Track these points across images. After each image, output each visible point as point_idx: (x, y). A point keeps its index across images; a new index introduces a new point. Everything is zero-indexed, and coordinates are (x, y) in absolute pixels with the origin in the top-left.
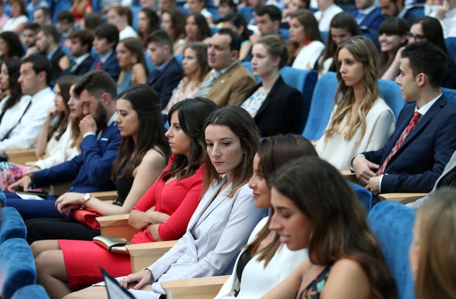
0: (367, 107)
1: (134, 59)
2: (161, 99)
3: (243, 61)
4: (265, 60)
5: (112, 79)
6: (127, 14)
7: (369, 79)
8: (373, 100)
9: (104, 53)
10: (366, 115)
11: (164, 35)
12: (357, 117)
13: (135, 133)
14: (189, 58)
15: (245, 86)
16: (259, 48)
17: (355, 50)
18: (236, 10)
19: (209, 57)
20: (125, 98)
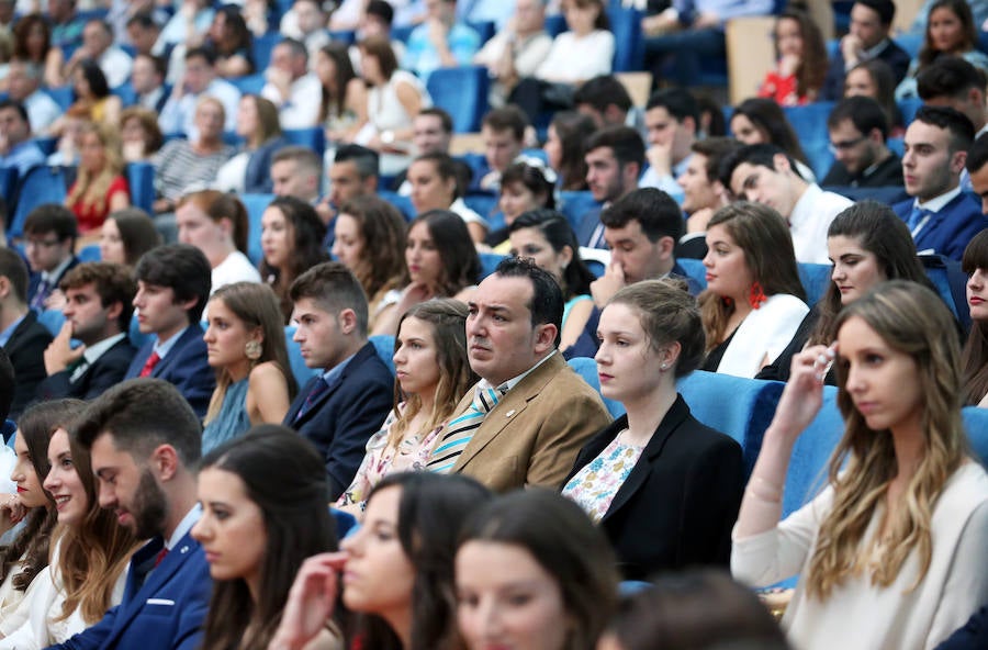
0: (934, 487)
1: (253, 348)
2: (330, 467)
3: (569, 354)
4: (635, 351)
5: (189, 407)
6: (232, 216)
7: (935, 403)
8: (952, 466)
9: (163, 331)
10: (932, 508)
11: (340, 277)
12: (905, 518)
13: (252, 569)
14: (413, 343)
15: (576, 429)
16: (619, 317)
17: (885, 321)
18: (551, 203)
19: (471, 341)
20: (225, 467)
